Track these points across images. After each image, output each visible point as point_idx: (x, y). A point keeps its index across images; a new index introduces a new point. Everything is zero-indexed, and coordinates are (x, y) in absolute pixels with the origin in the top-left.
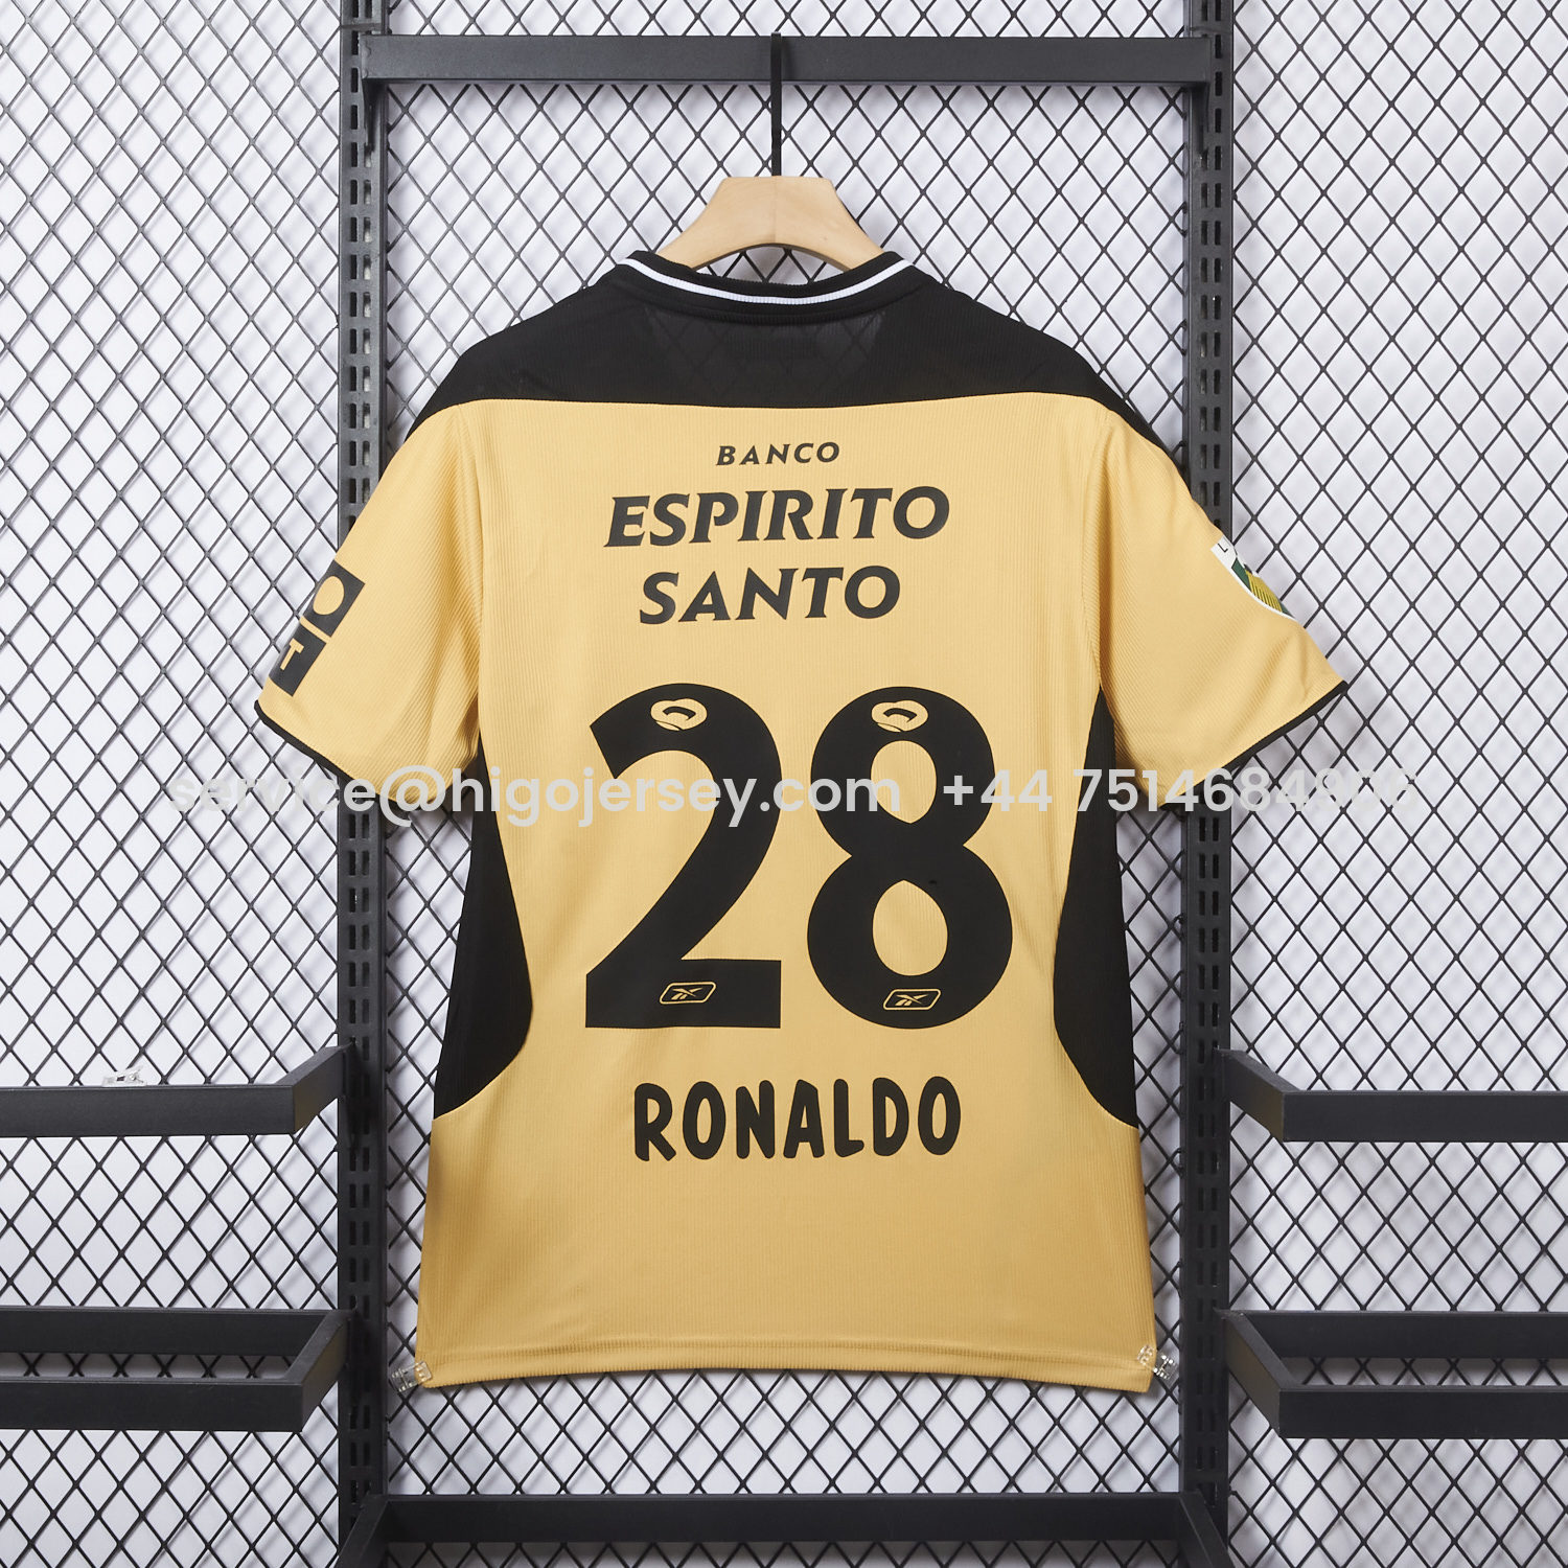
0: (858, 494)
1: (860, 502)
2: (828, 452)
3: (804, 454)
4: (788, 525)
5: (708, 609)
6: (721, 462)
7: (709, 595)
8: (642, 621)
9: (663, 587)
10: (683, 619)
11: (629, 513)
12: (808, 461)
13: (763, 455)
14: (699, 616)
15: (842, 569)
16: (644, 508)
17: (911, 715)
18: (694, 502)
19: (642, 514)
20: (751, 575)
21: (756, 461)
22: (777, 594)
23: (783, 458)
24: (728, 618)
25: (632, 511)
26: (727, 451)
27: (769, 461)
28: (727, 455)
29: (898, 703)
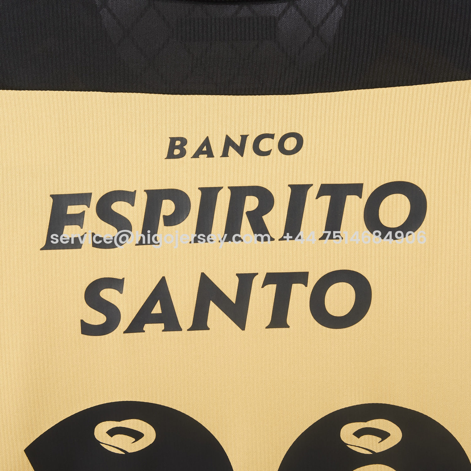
0: (325, 190)
1: (326, 199)
2: (290, 144)
3: (264, 145)
4: (246, 224)
5: (156, 319)
6: (170, 155)
7: (158, 303)
8: (83, 333)
9: (107, 294)
10: (128, 331)
11: (69, 212)
12: (268, 153)
13: (217, 147)
14: (147, 327)
15: (308, 273)
16: (85, 206)
17: (384, 435)
18: (141, 200)
19: (84, 212)
20: (205, 281)
21: (210, 154)
22: (234, 301)
23: (240, 150)
24: (180, 329)
25: (72, 210)
26: (178, 143)
27: (225, 154)
28: (177, 147)
29: (370, 422)
